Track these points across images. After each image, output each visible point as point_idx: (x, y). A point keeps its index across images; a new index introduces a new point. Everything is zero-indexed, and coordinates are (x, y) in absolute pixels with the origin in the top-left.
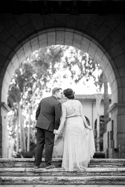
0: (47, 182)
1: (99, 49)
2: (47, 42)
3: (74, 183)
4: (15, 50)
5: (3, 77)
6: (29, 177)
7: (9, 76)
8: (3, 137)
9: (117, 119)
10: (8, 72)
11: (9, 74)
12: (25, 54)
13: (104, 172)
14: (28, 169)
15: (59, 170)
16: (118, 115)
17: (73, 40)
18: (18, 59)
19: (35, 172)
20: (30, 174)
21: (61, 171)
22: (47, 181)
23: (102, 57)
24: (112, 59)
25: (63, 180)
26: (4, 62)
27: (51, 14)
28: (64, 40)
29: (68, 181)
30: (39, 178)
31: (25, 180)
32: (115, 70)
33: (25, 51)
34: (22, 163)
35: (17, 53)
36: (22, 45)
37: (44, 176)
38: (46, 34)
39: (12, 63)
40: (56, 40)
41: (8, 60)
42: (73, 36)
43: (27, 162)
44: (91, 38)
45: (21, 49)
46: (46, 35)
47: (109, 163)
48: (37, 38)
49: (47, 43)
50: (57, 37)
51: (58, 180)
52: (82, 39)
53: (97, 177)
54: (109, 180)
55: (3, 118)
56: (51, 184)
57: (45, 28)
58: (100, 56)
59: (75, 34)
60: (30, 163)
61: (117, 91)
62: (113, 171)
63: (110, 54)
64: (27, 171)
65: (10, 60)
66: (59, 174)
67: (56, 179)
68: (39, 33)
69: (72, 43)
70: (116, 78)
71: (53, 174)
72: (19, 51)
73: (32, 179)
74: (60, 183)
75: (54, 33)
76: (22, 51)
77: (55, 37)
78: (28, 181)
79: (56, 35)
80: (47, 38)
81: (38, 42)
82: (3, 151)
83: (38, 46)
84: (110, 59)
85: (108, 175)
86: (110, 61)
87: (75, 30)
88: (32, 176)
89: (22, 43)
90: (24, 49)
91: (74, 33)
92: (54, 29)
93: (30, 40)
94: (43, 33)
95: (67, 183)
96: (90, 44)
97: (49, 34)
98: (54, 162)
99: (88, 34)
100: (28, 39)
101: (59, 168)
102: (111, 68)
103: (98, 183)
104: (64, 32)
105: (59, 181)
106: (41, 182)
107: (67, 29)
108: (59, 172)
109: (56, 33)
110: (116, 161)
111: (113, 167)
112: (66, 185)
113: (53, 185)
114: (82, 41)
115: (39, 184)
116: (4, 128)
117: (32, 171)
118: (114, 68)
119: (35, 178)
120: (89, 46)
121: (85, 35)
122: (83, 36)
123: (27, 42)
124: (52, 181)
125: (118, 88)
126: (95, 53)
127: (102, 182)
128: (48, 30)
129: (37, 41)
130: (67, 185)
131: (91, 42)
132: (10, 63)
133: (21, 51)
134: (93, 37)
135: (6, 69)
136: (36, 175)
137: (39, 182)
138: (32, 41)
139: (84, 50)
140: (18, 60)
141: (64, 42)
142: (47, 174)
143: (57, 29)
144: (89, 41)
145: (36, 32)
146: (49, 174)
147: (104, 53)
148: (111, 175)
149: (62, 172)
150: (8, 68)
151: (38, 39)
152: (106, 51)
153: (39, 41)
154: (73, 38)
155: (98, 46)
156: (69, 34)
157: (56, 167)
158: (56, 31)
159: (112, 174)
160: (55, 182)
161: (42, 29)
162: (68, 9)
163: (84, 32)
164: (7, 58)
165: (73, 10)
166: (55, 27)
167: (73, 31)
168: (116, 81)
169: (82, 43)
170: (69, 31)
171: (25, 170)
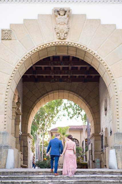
1: (83, 102)
2: (54, 98)
4: (36, 103)
5: (29, 119)
6: (46, 180)
8: (28, 154)
9: (94, 143)
10: (32, 116)
12: (41, 105)
13: (83, 177)
16: (95, 140)
18: (37, 107)
19: (49, 178)
25: (63, 182)
26: (29, 110)
27: (56, 82)
28: (64, 97)
30: (51, 181)
32: (93, 114)
35: (37, 105)
36: (39, 100)
38: (53, 93)
40: (59, 97)
43: (45, 172)
44: (78, 96)
45: (39, 102)
48: (48, 96)
53: (80, 180)
55: (28, 143)
57: (53, 90)
58: (84, 106)
59: (69, 94)
61: (94, 126)
62: (87, 177)
63: (90, 105)
65: (33, 109)
66: (61, 178)
67: (59, 181)
68: (49, 93)
70: (93, 119)
71: (58, 179)
72: (38, 103)
77: (58, 95)
80: (54, 96)
81: (48, 98)
83: (49, 100)
84: (90, 108)
87: (70, 91)
89: (39, 99)
90: (41, 102)
94: (51, 93)
97: (55, 93)
98: (58, 172)
99: (77, 94)
100: (43, 97)
102: (90, 113)
104: (63, 92)
107: (65, 91)
114: (74, 97)
117: (47, 177)
118: (92, 113)
119: (49, 180)
120: (78, 100)
121: (75, 94)
122: (74, 95)
123: (42, 98)
124: (57, 182)
125: (95, 124)
126: (81, 104)
134: (80, 95)
135: (30, 114)
136: (50, 179)
138: (45, 97)
139: (75, 102)
142: (55, 178)
144: (78, 97)
145: (47, 92)
147: (86, 104)
148: (87, 179)
149: (63, 178)
154: (69, 96)
155: (83, 100)
156: (66, 93)
157: (60, 175)
158: (59, 92)
160: (59, 183)
161: (51, 91)
162: (65, 80)
163: (75, 92)
164: (31, 108)
165: (68, 80)
166: (58, 90)
167: (68, 92)
168: (93, 120)
169: (74, 98)
170: (66, 92)
171: (44, 176)
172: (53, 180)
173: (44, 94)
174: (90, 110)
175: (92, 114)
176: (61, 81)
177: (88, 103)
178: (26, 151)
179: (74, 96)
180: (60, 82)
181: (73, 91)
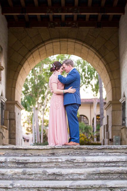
0: (32, 177)
1: (96, 56)
2: (53, 51)
3: (69, 178)
4: (26, 58)
5: (16, 80)
6: (9, 170)
7: (21, 80)
8: (17, 130)
9: (112, 114)
10: (21, 76)
11: (22, 78)
12: (35, 62)
13: (110, 162)
14: (9, 159)
15: (50, 161)
16: (113, 111)
17: (74, 50)
18: (29, 65)
19: (18, 163)
20: (12, 165)
21: (53, 162)
22: (33, 175)
23: (99, 63)
24: (107, 64)
25: (54, 174)
26: (17, 68)
27: (56, 27)
28: (67, 50)
29: (61, 175)
30: (21, 172)
31: (3, 174)
32: (110, 73)
33: (35, 58)
34: (4, 150)
35: (28, 60)
36: (32, 53)
37: (31, 168)
38: (52, 43)
39: (24, 68)
40: (60, 50)
41: (21, 66)
42: (74, 46)
43: (10, 150)
44: (89, 47)
45: (32, 56)
46: (52, 45)
47: (115, 151)
48: (44, 47)
49: (53, 53)
50: (61, 47)
51: (47, 174)
52: (82, 48)
53: (102, 169)
54: (118, 173)
55: (17, 114)
56: (38, 180)
57: (51, 39)
58: (97, 62)
59: (76, 44)
60: (14, 151)
61: (111, 91)
62: (121, 160)
63: (105, 60)
64: (8, 161)
65: (22, 66)
66: (51, 165)
67: (45, 173)
68: (45, 43)
69: (73, 52)
70: (111, 80)
71: (42, 166)
72: (30, 58)
73: (13, 172)
74: (51, 177)
75: (58, 43)
76: (33, 58)
77: (59, 47)
78: (7, 175)
79: (60, 45)
80: (53, 48)
81: (45, 52)
82: (16, 141)
83: (46, 55)
84: (105, 64)
85: (115, 166)
86: (105, 65)
87: (76, 40)
88: (15, 168)
89: (32, 52)
90: (34, 56)
91: (75, 42)
92: (58, 40)
93: (38, 49)
94: (50, 43)
95: (61, 178)
96: (88, 52)
97: (54, 44)
98: (45, 149)
99: (87, 44)
100: (37, 48)
101: (51, 158)
102: (106, 71)
103: (102, 177)
104: (67, 42)
105: (49, 175)
106: (24, 177)
107: (69, 40)
108: (51, 163)
109: (60, 43)
110: (124, 148)
111: (120, 155)
112: (58, 180)
113: (40, 180)
114: (82, 49)
115: (22, 179)
116: (18, 122)
117: (14, 161)
118: (109, 71)
119: (17, 170)
120: (88, 54)
121: (84, 44)
122: (82, 45)
123: (36, 50)
124: (39, 175)
125: (112, 88)
126: (93, 60)
127: (108, 177)
128: (53, 41)
129: (45, 50)
130: (60, 180)
131: (89, 50)
132: (22, 68)
133: (31, 58)
134: (91, 46)
135: (19, 73)
136: (20, 166)
137: (22, 176)
138: (40, 50)
139: (84, 58)
140: (29, 67)
141: (67, 52)
142: (34, 165)
143: (61, 40)
144: (88, 49)
145: (43, 42)
146: (37, 165)
147: (100, 59)
148: (119, 166)
149: (55, 163)
150: (20, 73)
151: (46, 48)
152: (102, 58)
153: (46, 50)
154: (74, 48)
155: (95, 54)
156: (71, 44)
157: (48, 156)
158: (60, 41)
159: (120, 164)
160: (44, 176)
161: (49, 40)
162: (70, 23)
163: (84, 42)
164: (20, 64)
165: (74, 23)
166: (59, 38)
167: (74, 41)
168: (110, 82)
169: (82, 51)
170: (71, 41)
171: (6, 159)
172: (28, 170)
173: (39, 45)
174: (106, 67)
175: (108, 73)
176: (64, 26)
177: (103, 57)
178: (14, 125)
179: (83, 47)
180: (61, 26)
181: (80, 40)
